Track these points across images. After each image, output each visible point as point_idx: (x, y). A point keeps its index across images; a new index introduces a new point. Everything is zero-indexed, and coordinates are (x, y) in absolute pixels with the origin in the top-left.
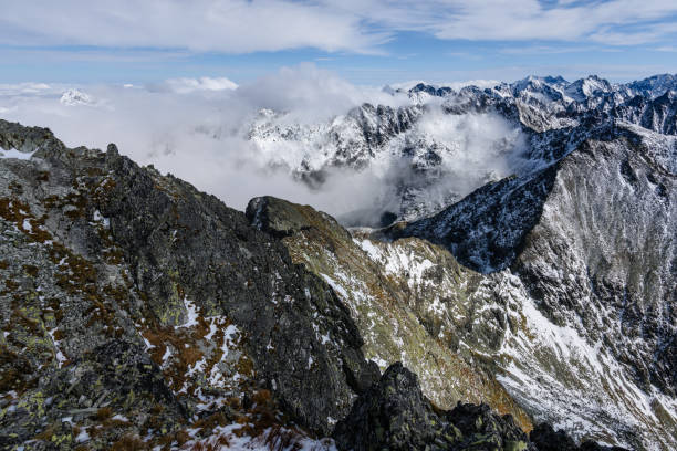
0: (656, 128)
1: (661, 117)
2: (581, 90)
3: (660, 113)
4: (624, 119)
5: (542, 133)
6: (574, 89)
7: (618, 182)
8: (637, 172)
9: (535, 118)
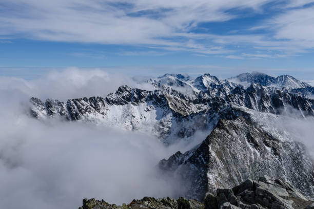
1: (255, 101)
2: (202, 83)
3: (253, 98)
6: (198, 83)
7: (248, 148)
8: (257, 140)
9: (179, 105)
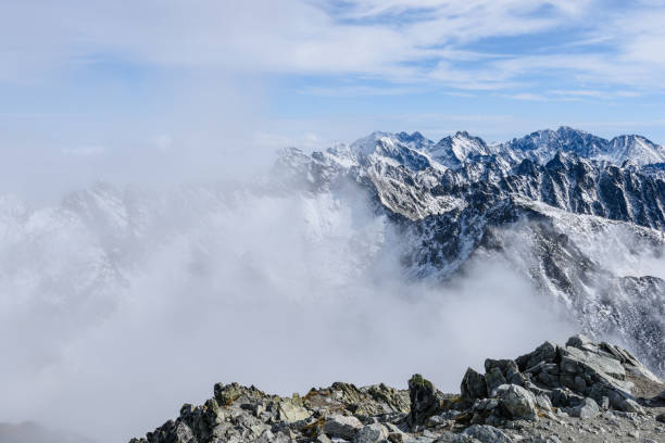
0: (562, 204)
1: (563, 189)
2: (451, 152)
3: (560, 182)
4: (521, 194)
5: (419, 221)
6: (442, 152)
9: (402, 198)
